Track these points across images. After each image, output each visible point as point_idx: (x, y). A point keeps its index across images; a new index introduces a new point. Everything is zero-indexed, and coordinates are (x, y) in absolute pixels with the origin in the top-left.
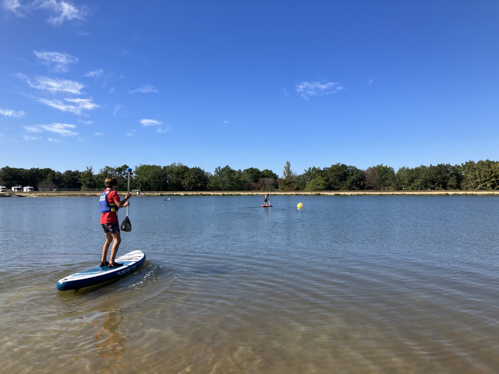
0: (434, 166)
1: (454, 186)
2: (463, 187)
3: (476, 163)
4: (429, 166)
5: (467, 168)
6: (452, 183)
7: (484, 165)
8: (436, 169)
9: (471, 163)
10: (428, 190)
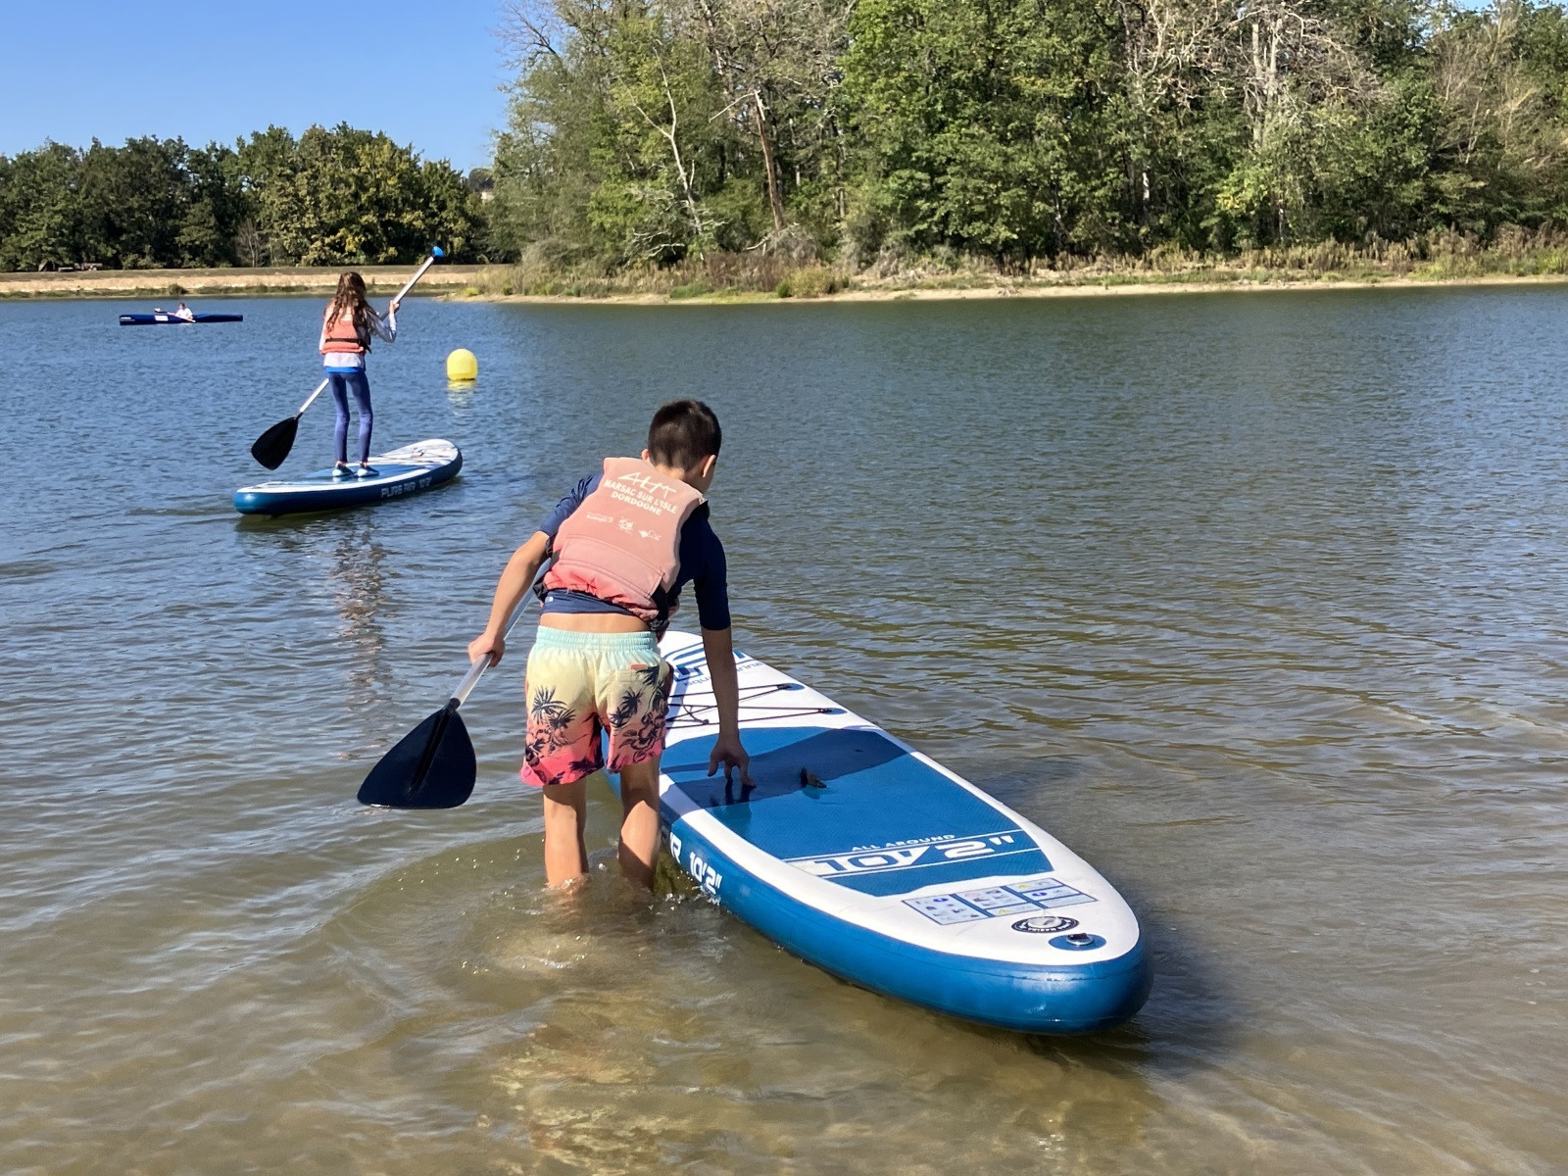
0: (107, 149)
1: (206, 246)
2: (246, 254)
3: (297, 138)
4: (87, 148)
5: (258, 161)
6: (195, 236)
7: (330, 148)
8: (121, 164)
9: (277, 137)
10: (86, 269)
